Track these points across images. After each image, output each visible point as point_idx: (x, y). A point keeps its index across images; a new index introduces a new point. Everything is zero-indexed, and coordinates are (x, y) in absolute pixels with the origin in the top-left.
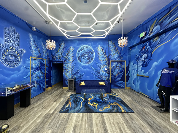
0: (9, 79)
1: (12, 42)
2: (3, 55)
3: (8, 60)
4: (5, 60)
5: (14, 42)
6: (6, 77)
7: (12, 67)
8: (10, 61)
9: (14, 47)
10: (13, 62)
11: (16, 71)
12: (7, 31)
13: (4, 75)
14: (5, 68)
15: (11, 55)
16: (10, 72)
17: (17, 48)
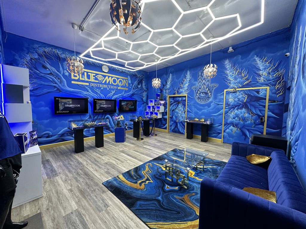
0: (200, 113)
1: (204, 81)
2: (197, 94)
3: (200, 97)
4: (199, 98)
5: (205, 80)
6: (198, 111)
7: (203, 103)
8: (202, 98)
9: (205, 85)
10: (204, 98)
11: (206, 107)
12: (200, 73)
13: (197, 110)
14: (198, 104)
15: (203, 93)
16: (201, 107)
17: (208, 84)
